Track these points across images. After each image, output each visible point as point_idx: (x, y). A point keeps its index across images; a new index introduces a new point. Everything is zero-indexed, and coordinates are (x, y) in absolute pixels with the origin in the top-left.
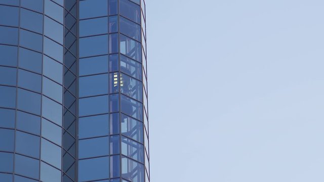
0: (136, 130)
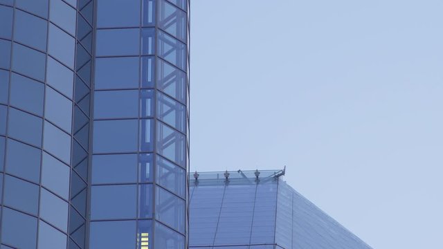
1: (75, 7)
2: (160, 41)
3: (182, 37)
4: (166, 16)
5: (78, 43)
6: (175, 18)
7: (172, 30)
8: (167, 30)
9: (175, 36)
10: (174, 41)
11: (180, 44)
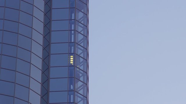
0: (83, 63)
1: (41, 83)
2: (76, 97)
3: (85, 95)
4: (78, 86)
5: (42, 97)
6: (82, 87)
7: (81, 92)
8: (79, 92)
9: (82, 94)
10: (82, 97)
11: (85, 98)
